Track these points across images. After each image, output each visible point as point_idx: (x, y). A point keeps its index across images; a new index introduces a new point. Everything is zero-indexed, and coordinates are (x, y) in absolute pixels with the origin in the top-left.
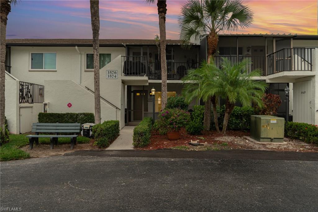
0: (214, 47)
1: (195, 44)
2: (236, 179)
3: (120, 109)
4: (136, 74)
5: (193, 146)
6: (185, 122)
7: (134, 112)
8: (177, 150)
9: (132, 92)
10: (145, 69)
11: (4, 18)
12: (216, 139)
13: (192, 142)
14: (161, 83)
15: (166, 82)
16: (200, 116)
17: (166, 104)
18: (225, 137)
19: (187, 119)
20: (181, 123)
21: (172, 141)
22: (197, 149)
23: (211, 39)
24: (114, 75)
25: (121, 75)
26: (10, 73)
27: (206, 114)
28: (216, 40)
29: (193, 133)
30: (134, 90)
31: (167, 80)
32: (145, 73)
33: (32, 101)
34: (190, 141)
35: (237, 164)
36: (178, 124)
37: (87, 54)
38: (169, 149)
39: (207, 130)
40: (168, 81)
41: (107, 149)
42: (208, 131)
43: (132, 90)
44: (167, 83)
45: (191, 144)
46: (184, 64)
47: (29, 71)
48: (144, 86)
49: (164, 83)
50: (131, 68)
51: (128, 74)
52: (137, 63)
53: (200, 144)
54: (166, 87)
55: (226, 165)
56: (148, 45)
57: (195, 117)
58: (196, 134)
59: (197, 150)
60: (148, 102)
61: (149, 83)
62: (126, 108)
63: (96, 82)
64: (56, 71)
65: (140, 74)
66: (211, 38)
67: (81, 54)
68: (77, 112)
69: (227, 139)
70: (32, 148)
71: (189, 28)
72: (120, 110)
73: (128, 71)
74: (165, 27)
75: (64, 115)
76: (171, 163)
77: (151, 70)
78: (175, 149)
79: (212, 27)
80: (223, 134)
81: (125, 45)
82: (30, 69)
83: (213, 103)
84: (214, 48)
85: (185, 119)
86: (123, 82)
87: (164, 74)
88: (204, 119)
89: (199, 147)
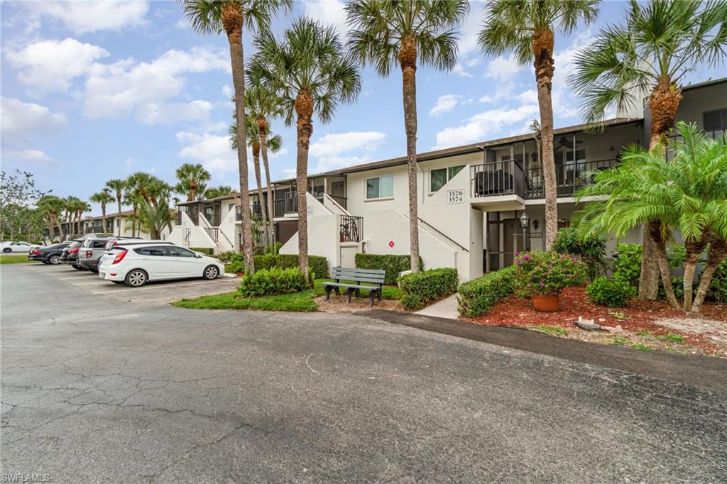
0: (668, 114)
1: (629, 120)
2: (630, 440)
3: (468, 249)
4: (496, 192)
5: (581, 330)
6: (567, 279)
7: (505, 256)
8: (538, 332)
9: (502, 222)
10: (511, 183)
11: (304, 142)
12: (658, 323)
13: (581, 320)
14: (544, 205)
15: (555, 201)
16: (632, 267)
17: (554, 242)
18: (691, 321)
19: (572, 273)
20: (559, 280)
21: (539, 313)
22: (586, 337)
23: (657, 99)
24: (459, 197)
25: (469, 197)
26: (346, 209)
27: (645, 263)
28: (672, 97)
29: (602, 302)
30: (504, 220)
31: (558, 197)
32: (512, 188)
33: (358, 239)
34: (577, 319)
35: (675, 397)
36: (550, 282)
37: (432, 171)
38: (522, 328)
39: (650, 298)
40: (560, 200)
41: (416, 313)
42: (650, 300)
43: (501, 219)
44: (558, 204)
45: (577, 325)
46: (602, 163)
47: (365, 202)
48: (516, 211)
49: (550, 203)
50: (486, 184)
51: (481, 193)
52: (496, 174)
53: (600, 329)
54: (556, 211)
55: (632, 392)
56: (524, 141)
57: (619, 269)
58: (610, 305)
59: (585, 340)
60: (531, 239)
61: (526, 206)
62: (485, 248)
63: (412, 210)
64: (393, 199)
65: (502, 191)
66: (656, 97)
67: (423, 172)
68: (399, 254)
69: (695, 325)
70: (328, 298)
71: (597, 90)
72: (469, 253)
73: (481, 187)
74: (551, 101)
75: (383, 257)
76: (496, 358)
77: (530, 183)
78: (534, 331)
79: (660, 73)
80: (687, 313)
81: (482, 147)
82: (366, 200)
83: (655, 240)
84: (666, 116)
85: (568, 273)
86: (475, 207)
87: (551, 187)
88: (641, 274)
89: (596, 333)
